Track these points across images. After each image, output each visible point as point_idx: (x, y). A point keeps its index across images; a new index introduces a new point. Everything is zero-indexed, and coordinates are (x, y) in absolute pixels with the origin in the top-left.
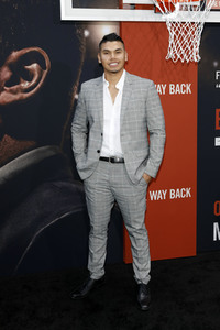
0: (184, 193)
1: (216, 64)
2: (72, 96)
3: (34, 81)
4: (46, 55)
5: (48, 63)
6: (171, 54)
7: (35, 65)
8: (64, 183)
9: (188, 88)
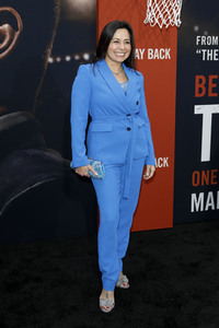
0: (162, 162)
1: (196, 28)
2: (45, 60)
3: (5, 43)
4: (17, 16)
5: (20, 24)
6: (149, 18)
7: (6, 26)
8: (37, 151)
9: (167, 53)
